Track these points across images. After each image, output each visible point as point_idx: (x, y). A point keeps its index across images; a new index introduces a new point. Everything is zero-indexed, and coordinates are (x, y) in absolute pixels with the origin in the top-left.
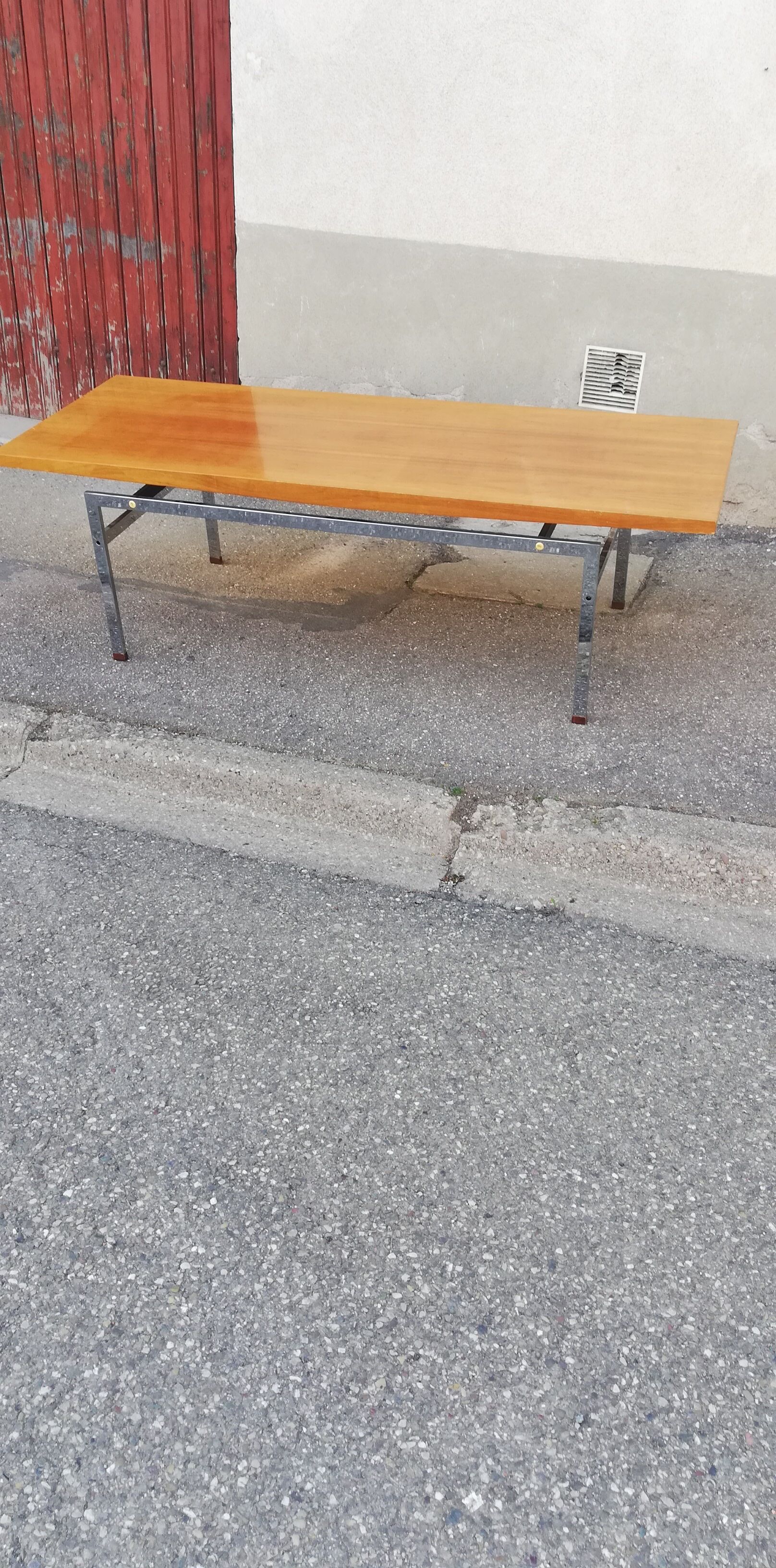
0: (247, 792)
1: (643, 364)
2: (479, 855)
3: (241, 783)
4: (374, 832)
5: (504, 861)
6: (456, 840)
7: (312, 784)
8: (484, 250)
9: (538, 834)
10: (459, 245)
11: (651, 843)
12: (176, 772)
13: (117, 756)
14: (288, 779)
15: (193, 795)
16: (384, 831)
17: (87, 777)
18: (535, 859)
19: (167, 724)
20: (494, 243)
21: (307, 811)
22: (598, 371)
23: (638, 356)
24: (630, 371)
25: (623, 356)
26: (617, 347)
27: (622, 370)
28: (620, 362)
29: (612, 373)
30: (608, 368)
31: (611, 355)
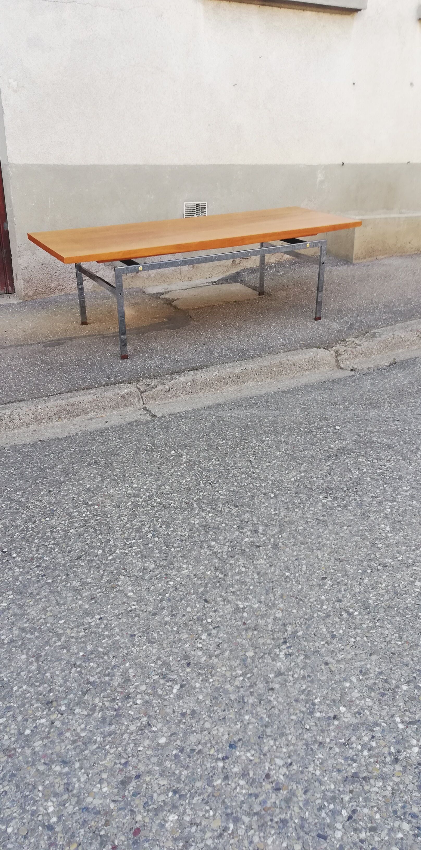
0: (252, 376)
1: (206, 207)
2: (348, 363)
3: (248, 372)
4: (308, 370)
5: (357, 361)
6: (337, 361)
7: (277, 362)
9: (362, 347)
10: (125, 165)
11: (396, 334)
12: (219, 379)
13: (189, 383)
14: (266, 363)
15: (231, 387)
16: (311, 369)
17: (180, 398)
18: (366, 356)
19: (187, 368)
21: (279, 373)
22: (190, 213)
23: (204, 204)
24: (202, 211)
25: (198, 205)
26: (196, 201)
27: (199, 211)
28: (197, 208)
29: (195, 213)
30: (193, 211)
31: (193, 205)
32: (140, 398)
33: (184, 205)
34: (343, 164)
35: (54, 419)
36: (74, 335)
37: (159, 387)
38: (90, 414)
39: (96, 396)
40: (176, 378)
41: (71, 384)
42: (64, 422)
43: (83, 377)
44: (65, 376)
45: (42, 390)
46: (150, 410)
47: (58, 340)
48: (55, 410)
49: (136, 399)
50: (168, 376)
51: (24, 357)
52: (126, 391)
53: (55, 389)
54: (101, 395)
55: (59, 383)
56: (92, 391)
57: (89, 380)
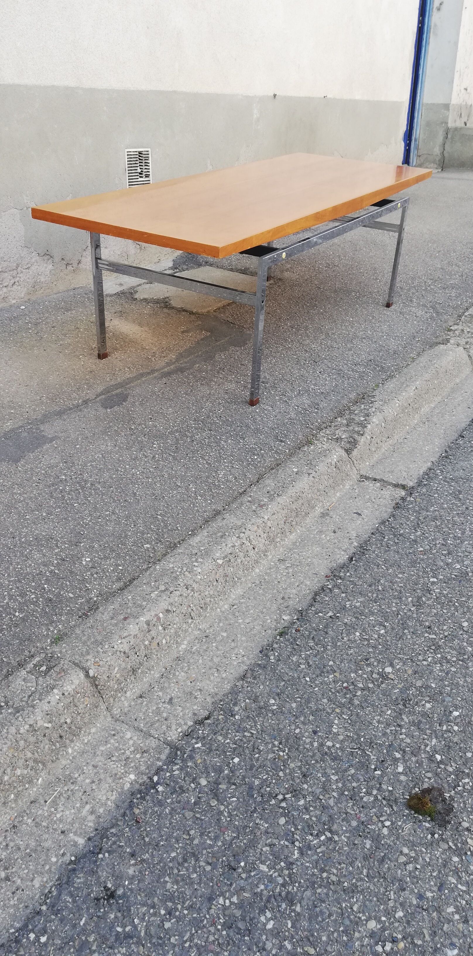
1: (150, 156)
3: (420, 393)
8: (67, 88)
10: (53, 86)
20: (72, 83)
22: (132, 165)
23: (147, 151)
24: (145, 163)
25: (141, 154)
26: (139, 148)
27: (142, 163)
28: (140, 158)
29: (138, 165)
30: (136, 162)
31: (136, 153)
32: (351, 462)
33: (126, 154)
34: (275, 96)
35: (287, 530)
36: (117, 379)
37: (362, 440)
38: (317, 508)
39: (311, 475)
40: (366, 420)
41: (249, 465)
42: (299, 531)
43: (247, 448)
44: (219, 453)
45: (222, 486)
46: (378, 477)
47: (109, 392)
48: (283, 515)
49: (349, 466)
50: (339, 419)
51: (104, 433)
52: (335, 456)
53: (236, 478)
54: (316, 472)
55: (228, 466)
56: (295, 470)
57: (263, 452)
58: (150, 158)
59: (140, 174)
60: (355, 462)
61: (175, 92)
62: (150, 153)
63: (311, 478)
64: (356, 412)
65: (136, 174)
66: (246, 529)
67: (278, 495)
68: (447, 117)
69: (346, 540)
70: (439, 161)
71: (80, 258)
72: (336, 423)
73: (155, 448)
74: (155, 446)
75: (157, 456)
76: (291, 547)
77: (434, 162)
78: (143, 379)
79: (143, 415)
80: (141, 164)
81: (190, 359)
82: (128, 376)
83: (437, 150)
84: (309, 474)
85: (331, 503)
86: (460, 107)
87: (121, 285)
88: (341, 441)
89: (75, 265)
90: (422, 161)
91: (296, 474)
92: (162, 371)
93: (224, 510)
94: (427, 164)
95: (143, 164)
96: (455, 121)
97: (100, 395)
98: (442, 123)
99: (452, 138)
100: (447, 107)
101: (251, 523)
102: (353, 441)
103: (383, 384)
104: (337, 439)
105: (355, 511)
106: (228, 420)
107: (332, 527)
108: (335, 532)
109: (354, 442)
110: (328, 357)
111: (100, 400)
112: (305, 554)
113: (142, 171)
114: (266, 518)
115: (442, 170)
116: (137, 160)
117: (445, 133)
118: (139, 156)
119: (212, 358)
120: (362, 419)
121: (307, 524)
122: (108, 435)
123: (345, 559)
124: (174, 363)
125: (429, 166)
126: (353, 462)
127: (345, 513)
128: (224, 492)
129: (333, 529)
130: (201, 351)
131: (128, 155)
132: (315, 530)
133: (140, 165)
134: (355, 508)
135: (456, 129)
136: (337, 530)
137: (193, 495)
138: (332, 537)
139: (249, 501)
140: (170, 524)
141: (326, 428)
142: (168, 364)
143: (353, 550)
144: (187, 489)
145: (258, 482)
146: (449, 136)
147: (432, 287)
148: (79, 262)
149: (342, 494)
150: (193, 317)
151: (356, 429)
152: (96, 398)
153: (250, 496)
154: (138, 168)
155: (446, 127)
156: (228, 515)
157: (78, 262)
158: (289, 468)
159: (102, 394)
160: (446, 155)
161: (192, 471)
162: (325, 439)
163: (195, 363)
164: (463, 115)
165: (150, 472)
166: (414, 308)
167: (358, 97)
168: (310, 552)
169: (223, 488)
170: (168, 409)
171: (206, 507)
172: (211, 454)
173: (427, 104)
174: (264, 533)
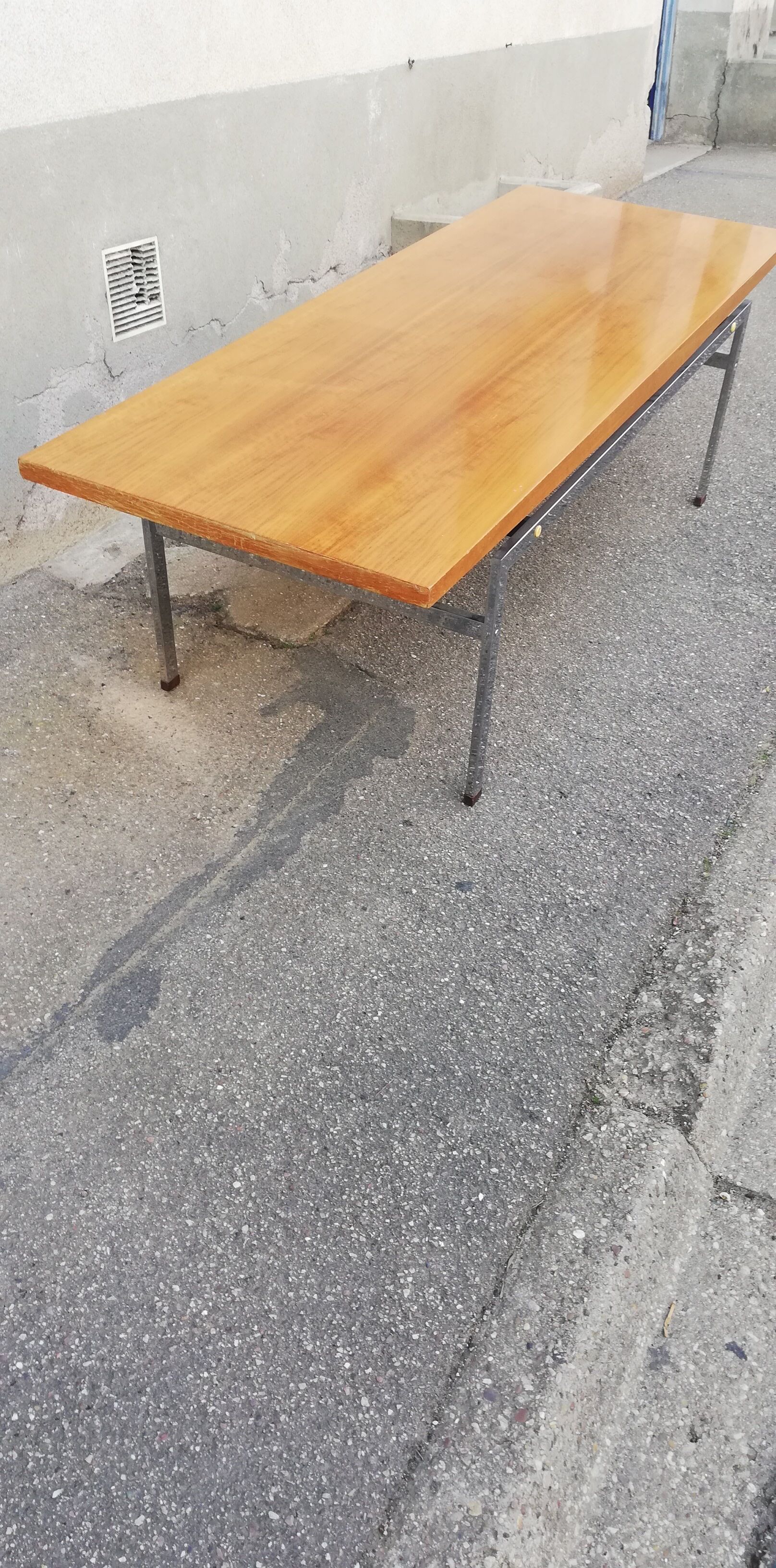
1: (157, 253)
22: (120, 283)
23: (151, 244)
24: (148, 269)
25: (137, 251)
26: (131, 240)
27: (140, 271)
28: (136, 261)
29: (132, 279)
30: (128, 273)
31: (126, 254)
32: (694, 1154)
33: (105, 260)
35: (584, 1460)
36: (128, 913)
37: (710, 1077)
38: (639, 1339)
39: (622, 1255)
40: (705, 1004)
41: (468, 1227)
42: (608, 1442)
43: (456, 1161)
44: (395, 1191)
45: (415, 1336)
46: (756, 1188)
47: (113, 969)
48: (574, 1425)
49: (690, 1167)
50: (644, 996)
51: (111, 1144)
52: (663, 1163)
53: (444, 1294)
54: (629, 1238)
55: (419, 1246)
56: (580, 1234)
57: (495, 1170)
58: (158, 258)
59: (137, 295)
60: (702, 1147)
61: (202, 98)
62: (156, 246)
63: (622, 1266)
64: (679, 968)
65: (130, 300)
66: (496, 1534)
67: (554, 1357)
68: (725, 41)
69: (727, 1475)
70: (709, 128)
71: (22, 513)
72: (641, 1012)
73: (238, 1191)
74: (237, 1185)
75: (245, 1229)
76: (599, 1512)
77: (698, 131)
78: (191, 903)
79: (198, 1055)
80: (139, 274)
81: (290, 813)
82: (156, 895)
83: (704, 108)
84: (615, 1250)
85: (665, 1306)
86: (748, 15)
87: (115, 549)
88: (662, 1081)
89: (12, 530)
90: (676, 128)
91: (585, 1251)
92: (231, 865)
93: (429, 1437)
94: (685, 134)
95: (143, 274)
96: (739, 46)
97: (94, 985)
98: (714, 53)
99: (735, 83)
100: (724, 19)
101: (505, 1502)
102: (688, 1081)
103: (718, 855)
104: (652, 1073)
105: (728, 1340)
106: (398, 1051)
107: (684, 1418)
108: (694, 1439)
109: (692, 1085)
110: (588, 775)
111: (95, 1004)
112: (636, 1545)
113: (141, 289)
114: (538, 1465)
115: (714, 146)
116: (129, 269)
117: (719, 73)
118: (133, 257)
119: (336, 804)
120: (699, 999)
121: (623, 1406)
122: (120, 1153)
123: (738, 1560)
124: (253, 833)
125: (687, 139)
126: (697, 1150)
127: (706, 1346)
128: (420, 1359)
129: (688, 1422)
130: (310, 777)
131: (108, 262)
132: (643, 1428)
133: (136, 278)
134: (726, 1321)
135: (741, 66)
136: (699, 1430)
137: (348, 1391)
138: (693, 1464)
139: (488, 1395)
140: (304, 1543)
141: (619, 1031)
142: (244, 836)
143: (751, 1520)
144: (333, 1371)
145: (496, 1293)
146: (729, 80)
147: (766, 517)
148: (21, 520)
149: (685, 1260)
150: (281, 656)
151: (691, 1037)
152: (84, 997)
153: (488, 1368)
154: (134, 285)
155: (721, 61)
156: (442, 1465)
157: (17, 521)
158: (565, 1226)
159: (97, 978)
160: (722, 117)
161: (336, 1282)
162: (625, 1078)
163: (301, 826)
164: (751, 31)
165: (233, 1301)
166: (740, 589)
167: (569, 33)
168: (648, 1534)
169: (417, 1342)
170: (255, 1022)
171: (385, 1437)
172: (375, 1202)
173: (686, 13)
174: (538, 1516)
